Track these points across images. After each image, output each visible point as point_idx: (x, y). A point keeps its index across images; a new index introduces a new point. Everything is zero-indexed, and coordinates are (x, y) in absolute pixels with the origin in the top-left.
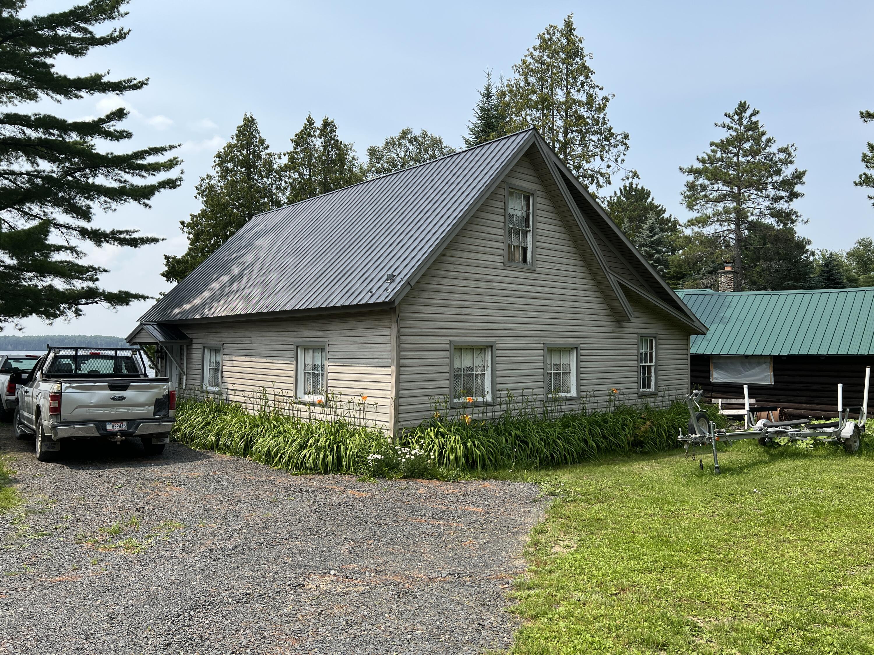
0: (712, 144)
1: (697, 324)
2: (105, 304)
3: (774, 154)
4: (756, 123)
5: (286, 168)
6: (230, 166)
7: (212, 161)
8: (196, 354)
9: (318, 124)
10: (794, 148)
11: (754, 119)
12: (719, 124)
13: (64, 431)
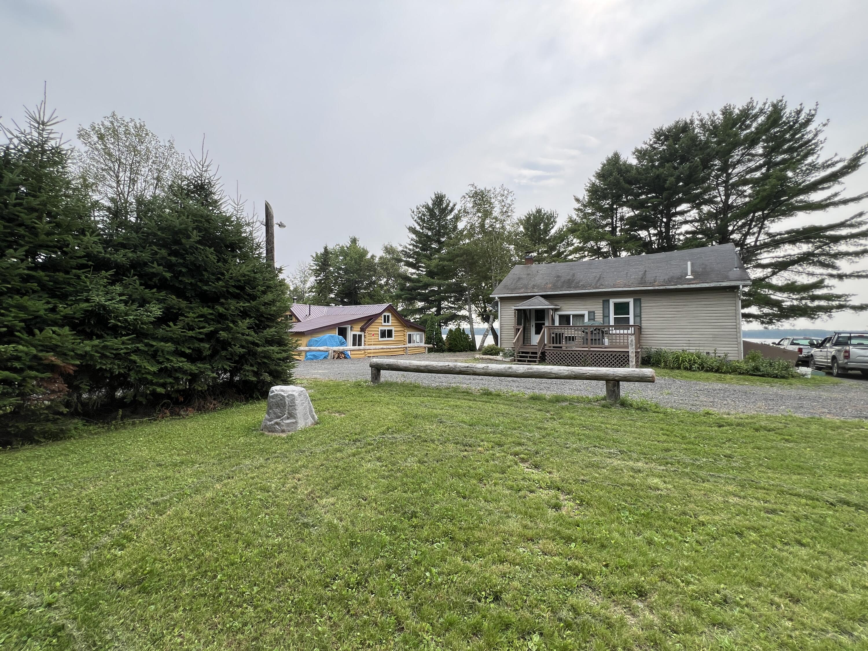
13: (851, 365)
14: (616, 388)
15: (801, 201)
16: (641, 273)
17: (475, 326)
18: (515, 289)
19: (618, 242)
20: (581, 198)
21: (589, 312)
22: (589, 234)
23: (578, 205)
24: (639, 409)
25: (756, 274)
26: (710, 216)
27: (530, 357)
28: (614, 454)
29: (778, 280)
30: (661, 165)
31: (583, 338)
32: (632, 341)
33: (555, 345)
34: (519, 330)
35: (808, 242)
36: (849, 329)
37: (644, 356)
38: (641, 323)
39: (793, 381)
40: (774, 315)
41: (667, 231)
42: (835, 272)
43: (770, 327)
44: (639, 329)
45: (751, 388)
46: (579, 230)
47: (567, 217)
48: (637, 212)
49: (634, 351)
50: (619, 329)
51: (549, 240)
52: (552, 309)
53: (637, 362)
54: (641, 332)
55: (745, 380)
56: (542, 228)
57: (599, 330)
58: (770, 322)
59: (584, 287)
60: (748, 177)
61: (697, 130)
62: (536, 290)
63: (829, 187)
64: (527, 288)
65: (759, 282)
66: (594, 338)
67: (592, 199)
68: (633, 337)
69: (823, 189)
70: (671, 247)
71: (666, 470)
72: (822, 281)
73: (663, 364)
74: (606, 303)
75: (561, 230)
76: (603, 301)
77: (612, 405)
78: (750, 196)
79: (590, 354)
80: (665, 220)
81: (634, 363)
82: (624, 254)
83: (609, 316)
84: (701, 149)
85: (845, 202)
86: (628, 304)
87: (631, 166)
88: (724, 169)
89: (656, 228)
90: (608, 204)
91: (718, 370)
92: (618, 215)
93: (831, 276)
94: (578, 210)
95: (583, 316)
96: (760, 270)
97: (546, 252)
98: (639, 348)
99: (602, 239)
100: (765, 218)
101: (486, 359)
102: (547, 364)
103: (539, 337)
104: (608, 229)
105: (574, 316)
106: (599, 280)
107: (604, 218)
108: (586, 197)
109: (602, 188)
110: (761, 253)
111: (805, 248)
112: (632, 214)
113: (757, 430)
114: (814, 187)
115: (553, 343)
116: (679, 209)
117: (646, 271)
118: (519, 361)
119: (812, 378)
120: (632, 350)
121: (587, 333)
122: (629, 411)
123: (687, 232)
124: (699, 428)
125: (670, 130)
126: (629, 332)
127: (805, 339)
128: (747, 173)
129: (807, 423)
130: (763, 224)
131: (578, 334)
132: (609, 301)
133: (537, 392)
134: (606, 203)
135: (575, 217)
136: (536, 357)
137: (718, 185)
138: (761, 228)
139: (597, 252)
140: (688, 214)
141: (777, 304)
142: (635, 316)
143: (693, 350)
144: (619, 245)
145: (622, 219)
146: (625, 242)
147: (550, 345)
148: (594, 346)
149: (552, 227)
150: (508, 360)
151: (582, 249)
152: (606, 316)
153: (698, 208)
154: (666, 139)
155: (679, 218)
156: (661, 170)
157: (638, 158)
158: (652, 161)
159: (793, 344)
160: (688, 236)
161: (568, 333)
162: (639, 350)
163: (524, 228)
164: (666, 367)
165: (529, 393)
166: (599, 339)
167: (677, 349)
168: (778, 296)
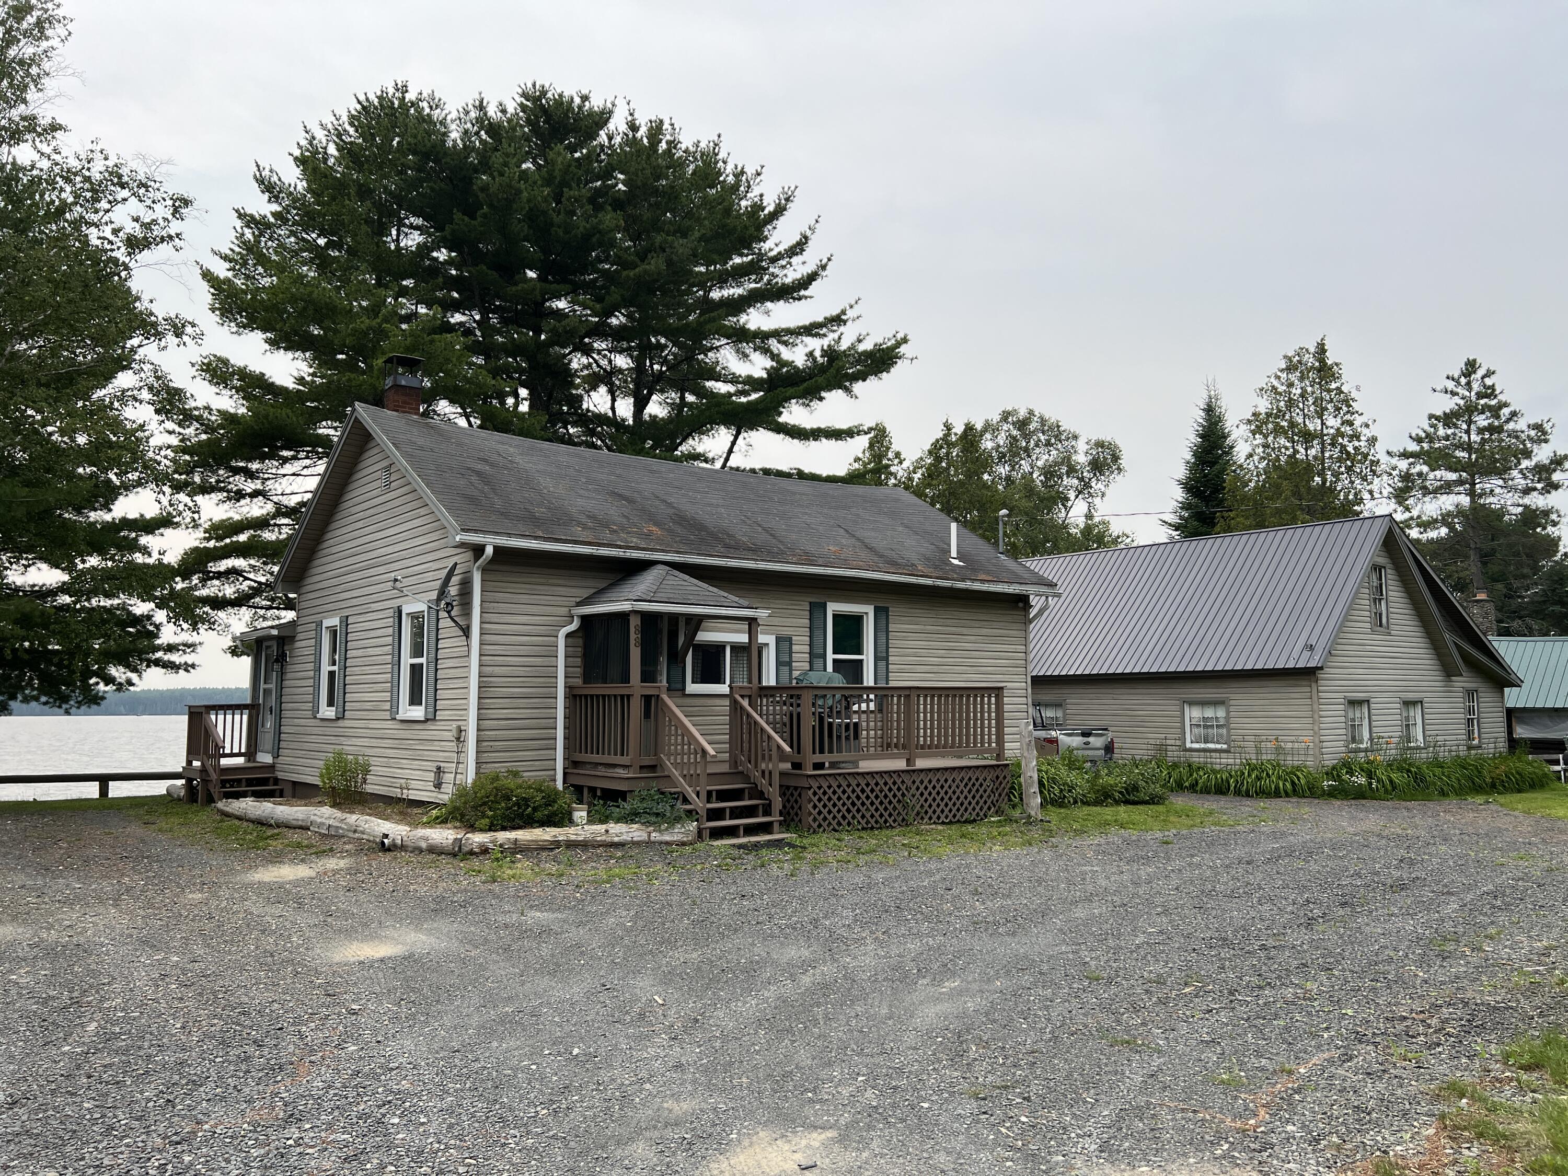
0: (1431, 417)
3: (1523, 432)
4: (1493, 387)
10: (1550, 424)
11: (1488, 382)
12: (1438, 389)
21: (778, 640)
38: (888, 682)
74: (817, 610)
76: (809, 605)
79: (918, 781)
83: (823, 655)
86: (862, 619)
105: (737, 650)
132: (823, 608)
142: (875, 660)
152: (817, 653)
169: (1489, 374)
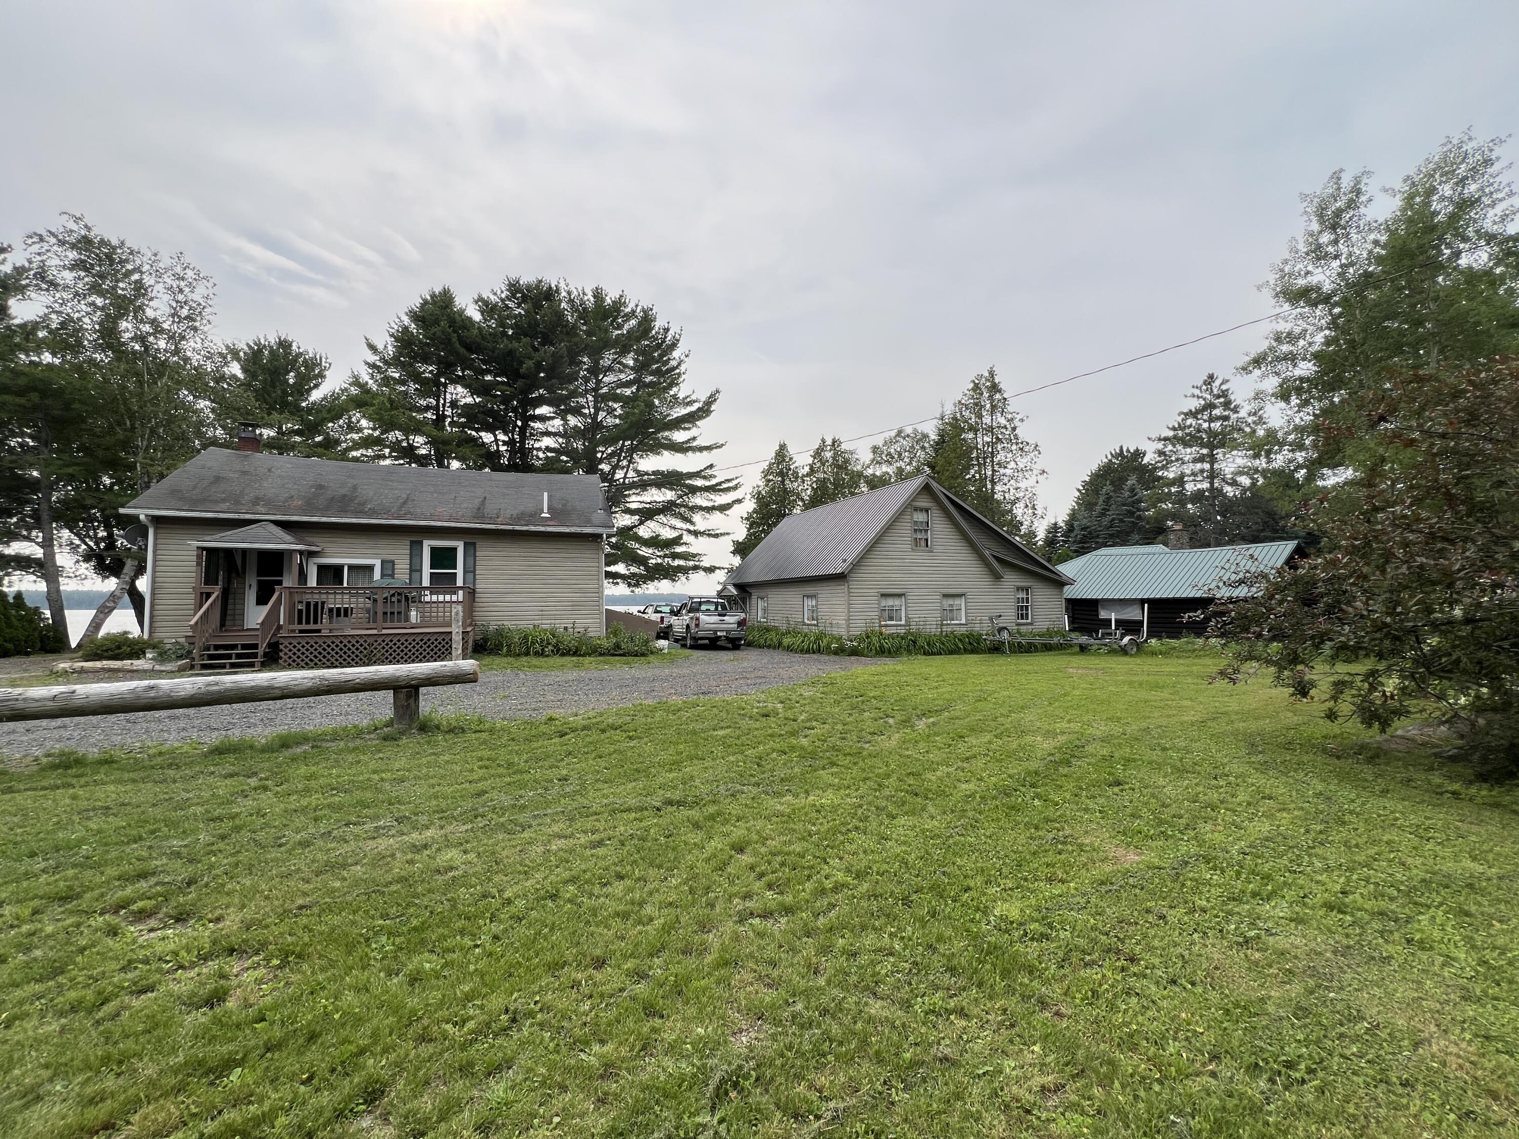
0: (1182, 413)
1: (1064, 578)
2: (702, 573)
3: (1245, 418)
4: (1226, 391)
5: (808, 475)
6: (771, 477)
7: (759, 475)
8: (754, 601)
9: (829, 442)
11: (1223, 387)
12: (1187, 395)
13: (701, 634)
14: (412, 701)
15: (666, 438)
16: (477, 502)
17: (67, 586)
18: (204, 500)
19: (446, 442)
20: (380, 347)
21: (383, 562)
22: (392, 416)
23: (373, 358)
24: (451, 731)
25: (624, 520)
26: (577, 433)
27: (239, 656)
28: (384, 828)
29: (644, 532)
30: (516, 337)
31: (368, 611)
32: (457, 614)
33: (304, 627)
34: (208, 595)
35: (671, 489)
36: (700, 594)
37: (478, 638)
38: (474, 584)
39: (651, 658)
40: (641, 576)
41: (522, 442)
42: (692, 528)
43: (637, 591)
44: (471, 593)
45: (610, 673)
46: (373, 405)
47: (350, 374)
48: (478, 400)
49: (461, 630)
50: (438, 593)
51: (309, 410)
52: (301, 552)
53: (464, 649)
54: (474, 598)
55: (605, 663)
56: (291, 381)
57: (399, 594)
58: (637, 585)
59: (373, 513)
60: (618, 391)
61: (563, 305)
62: (263, 510)
63: (689, 429)
64: (237, 502)
65: (626, 532)
66: (389, 610)
67: (401, 355)
68: (460, 608)
69: (685, 429)
70: (527, 468)
71: (472, 829)
72: (680, 537)
73: (505, 649)
74: (416, 547)
75: (335, 397)
76: (412, 542)
77: (402, 733)
78: (620, 417)
79: (380, 640)
80: (519, 423)
81: (460, 651)
82: (455, 465)
83: (421, 571)
84: (568, 333)
85: (701, 449)
86: (454, 550)
87: (470, 319)
88: (595, 370)
89: (506, 433)
90: (431, 372)
91: (576, 653)
92: (448, 396)
93: (689, 531)
94: (373, 366)
95: (370, 568)
96: (628, 516)
97: (298, 433)
98: (470, 625)
99: (418, 431)
100: (633, 450)
101: (96, 671)
102: (283, 668)
103: (265, 610)
104: (429, 415)
105: (351, 567)
106: (405, 503)
107: (422, 394)
108: (390, 348)
109: (420, 341)
110: (629, 495)
111: (668, 495)
112: (469, 400)
113: (603, 731)
114: (677, 424)
115: (300, 622)
116: (538, 411)
117: (485, 498)
118: (204, 667)
119: (669, 653)
120: (456, 630)
121: (375, 601)
122: (433, 739)
123: (548, 449)
124: (535, 745)
125: (529, 287)
126: (454, 598)
127: (667, 605)
128: (618, 387)
129: (654, 709)
130: (632, 458)
131: (359, 603)
132: (421, 543)
133: (235, 734)
134: (428, 370)
135: (365, 377)
136: (255, 656)
137: (587, 391)
138: (630, 462)
139: (409, 453)
140: (551, 422)
141: (642, 561)
142: (465, 572)
143: (546, 624)
144: (448, 448)
145: (454, 404)
146: (458, 446)
147: (292, 627)
148: (389, 624)
149: (316, 386)
150: (169, 667)
151: (378, 442)
152: (415, 569)
153: (564, 419)
154: (525, 299)
155: (537, 425)
156: (515, 344)
157: (482, 313)
158: (502, 324)
159: (656, 612)
160: (549, 454)
161: (335, 601)
162: (469, 629)
163: (244, 370)
164: (509, 654)
165: (213, 739)
166: (399, 613)
167: (525, 624)
168: (644, 551)
169: (1225, 382)
